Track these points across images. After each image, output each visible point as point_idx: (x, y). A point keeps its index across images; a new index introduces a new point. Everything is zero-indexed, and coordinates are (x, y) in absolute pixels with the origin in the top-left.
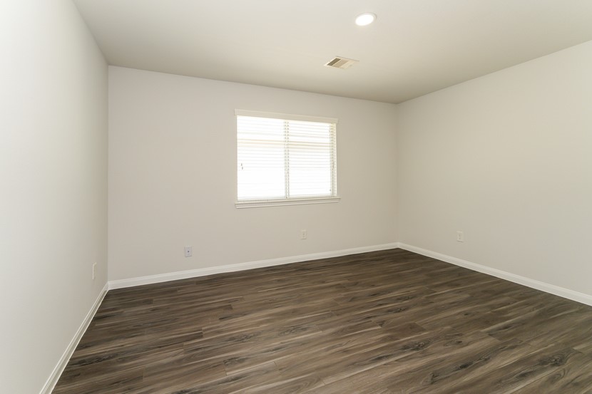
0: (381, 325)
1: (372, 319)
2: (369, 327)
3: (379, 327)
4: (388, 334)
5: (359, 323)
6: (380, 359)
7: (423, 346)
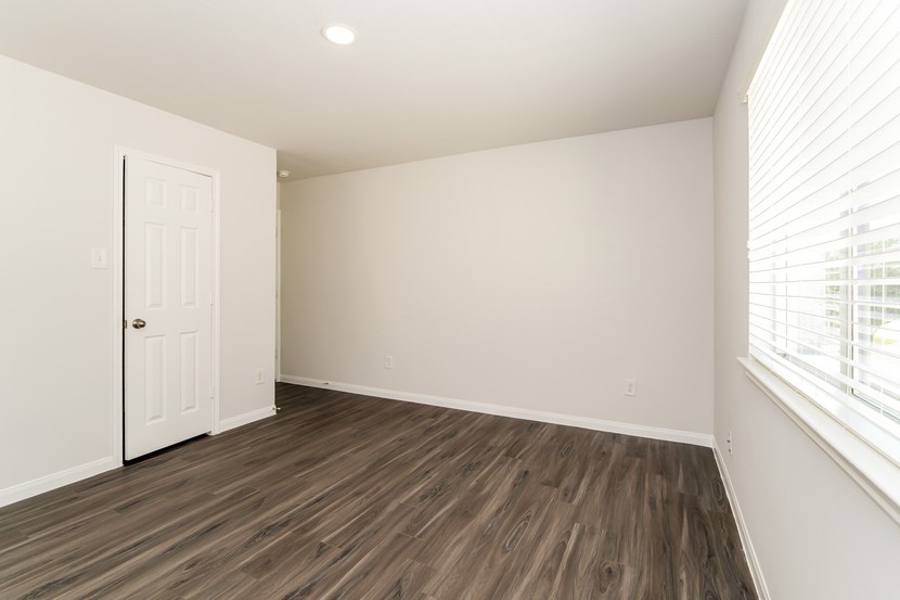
0: (322, 545)
1: (339, 551)
2: (341, 533)
3: (324, 540)
4: (309, 534)
5: (359, 535)
6: (318, 500)
7: (258, 536)
